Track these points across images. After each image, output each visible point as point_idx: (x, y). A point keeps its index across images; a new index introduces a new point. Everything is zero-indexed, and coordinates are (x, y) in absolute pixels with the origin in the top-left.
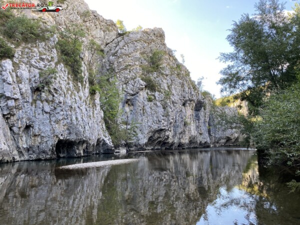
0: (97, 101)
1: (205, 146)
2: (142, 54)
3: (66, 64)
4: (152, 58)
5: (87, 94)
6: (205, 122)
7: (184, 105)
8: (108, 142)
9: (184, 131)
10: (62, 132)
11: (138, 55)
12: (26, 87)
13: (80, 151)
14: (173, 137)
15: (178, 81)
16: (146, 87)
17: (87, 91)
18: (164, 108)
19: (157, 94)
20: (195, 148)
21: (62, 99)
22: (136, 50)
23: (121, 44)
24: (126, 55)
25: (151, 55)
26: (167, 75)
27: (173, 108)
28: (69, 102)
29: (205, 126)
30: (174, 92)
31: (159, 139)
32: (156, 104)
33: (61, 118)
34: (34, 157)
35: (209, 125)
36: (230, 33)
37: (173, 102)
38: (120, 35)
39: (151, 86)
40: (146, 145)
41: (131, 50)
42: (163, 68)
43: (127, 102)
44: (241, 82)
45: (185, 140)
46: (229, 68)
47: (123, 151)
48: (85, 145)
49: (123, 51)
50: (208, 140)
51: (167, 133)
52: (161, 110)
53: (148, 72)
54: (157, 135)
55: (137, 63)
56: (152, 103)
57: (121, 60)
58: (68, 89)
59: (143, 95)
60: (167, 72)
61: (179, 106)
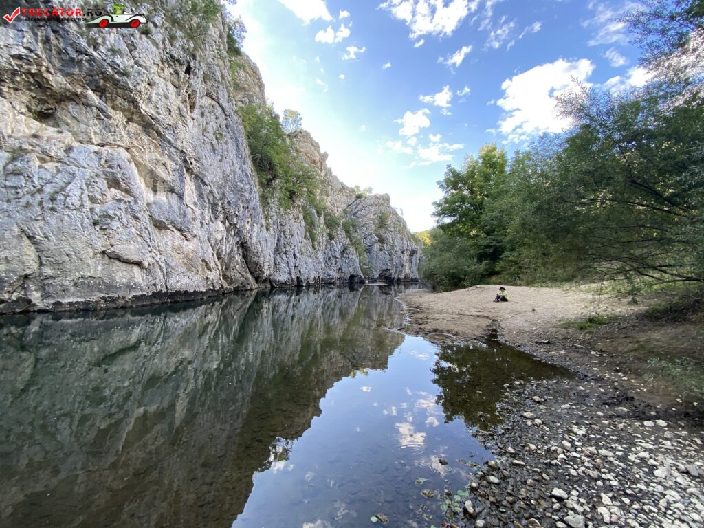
1: (415, 281)
2: (374, 215)
4: (380, 217)
6: (416, 263)
7: (402, 253)
9: (402, 270)
11: (372, 216)
14: (394, 274)
15: (399, 236)
16: (378, 241)
18: (390, 255)
19: (385, 245)
20: (408, 281)
22: (370, 212)
23: (360, 207)
24: (364, 216)
25: (380, 215)
26: (391, 232)
27: (395, 255)
29: (416, 267)
30: (396, 244)
31: (386, 275)
32: (385, 253)
35: (419, 265)
37: (396, 251)
38: (357, 197)
39: (382, 241)
40: (378, 278)
42: (389, 225)
45: (402, 276)
49: (362, 213)
50: (418, 277)
51: (391, 272)
52: (388, 257)
53: (379, 229)
54: (384, 273)
55: (371, 222)
56: (382, 252)
60: (392, 229)
61: (399, 253)
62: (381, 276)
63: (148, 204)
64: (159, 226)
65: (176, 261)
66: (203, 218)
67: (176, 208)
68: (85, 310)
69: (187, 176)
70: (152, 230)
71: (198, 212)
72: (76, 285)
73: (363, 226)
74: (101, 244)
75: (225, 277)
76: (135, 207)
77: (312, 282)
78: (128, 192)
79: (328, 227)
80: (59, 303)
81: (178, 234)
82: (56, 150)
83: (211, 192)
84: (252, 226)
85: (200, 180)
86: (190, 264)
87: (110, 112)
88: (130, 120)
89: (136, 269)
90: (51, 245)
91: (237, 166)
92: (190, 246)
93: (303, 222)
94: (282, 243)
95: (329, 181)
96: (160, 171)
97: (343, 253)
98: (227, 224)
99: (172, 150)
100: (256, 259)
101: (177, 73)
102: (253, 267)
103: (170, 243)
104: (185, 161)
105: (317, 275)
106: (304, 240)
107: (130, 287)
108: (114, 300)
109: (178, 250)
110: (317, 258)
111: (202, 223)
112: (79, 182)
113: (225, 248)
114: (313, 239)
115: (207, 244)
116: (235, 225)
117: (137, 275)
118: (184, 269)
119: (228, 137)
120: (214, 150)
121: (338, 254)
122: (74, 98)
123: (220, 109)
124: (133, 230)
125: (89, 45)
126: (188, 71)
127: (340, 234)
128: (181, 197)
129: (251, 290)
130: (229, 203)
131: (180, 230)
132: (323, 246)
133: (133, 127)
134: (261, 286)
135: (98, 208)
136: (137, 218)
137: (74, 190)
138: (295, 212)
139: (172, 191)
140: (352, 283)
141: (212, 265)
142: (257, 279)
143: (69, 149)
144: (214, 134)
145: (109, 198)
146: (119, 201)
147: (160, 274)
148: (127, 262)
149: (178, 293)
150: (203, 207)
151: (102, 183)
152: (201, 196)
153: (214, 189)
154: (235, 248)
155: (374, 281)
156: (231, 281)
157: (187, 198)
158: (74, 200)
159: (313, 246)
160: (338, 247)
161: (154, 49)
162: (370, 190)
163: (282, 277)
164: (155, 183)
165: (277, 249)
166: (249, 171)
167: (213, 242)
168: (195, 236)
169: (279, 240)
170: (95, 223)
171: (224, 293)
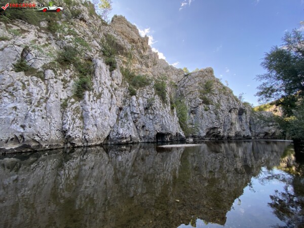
0: (175, 112)
1: (248, 138)
2: (199, 84)
3: (159, 95)
4: (206, 85)
5: (170, 109)
6: (246, 122)
8: (182, 134)
9: (231, 128)
10: (158, 129)
12: (142, 108)
13: (168, 139)
14: (223, 132)
15: (225, 97)
16: (203, 102)
17: (169, 107)
18: (216, 114)
19: (210, 106)
20: (239, 139)
21: (157, 112)
22: (195, 82)
23: (187, 80)
25: (205, 84)
26: (216, 94)
27: (222, 114)
28: (161, 113)
29: (247, 125)
30: (222, 104)
31: (214, 134)
32: (210, 112)
33: (158, 122)
34: (146, 141)
35: (250, 124)
36: (263, 61)
37: (222, 111)
38: (186, 76)
39: (206, 102)
40: (205, 137)
41: (193, 82)
42: (214, 90)
43: (192, 112)
44: (275, 93)
45: (232, 134)
46: (264, 84)
47: (191, 140)
48: (170, 136)
49: (188, 84)
50: (250, 134)
51: (219, 130)
52: (214, 116)
53: (204, 94)
54: (212, 131)
55: (196, 90)
56: (208, 112)
57: (187, 89)
58: (160, 107)
59: (201, 107)
60: (217, 93)
61: (227, 112)
62: (208, 134)
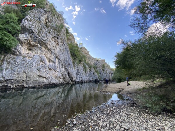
7: (109, 73)
11: (101, 65)
19: (104, 72)
23: (98, 62)
24: (99, 65)
26: (106, 68)
30: (107, 71)
52: (105, 75)
53: (103, 68)
62: (104, 80)
63: (48, 65)
64: (50, 69)
65: (53, 77)
66: (59, 67)
67: (54, 66)
68: (34, 87)
69: (56, 59)
70: (48, 70)
71: (58, 66)
72: (33, 82)
73: (99, 67)
74: (38, 74)
75: (64, 80)
76: (45, 66)
77: (85, 81)
78: (44, 63)
79: (89, 68)
80: (29, 86)
81: (54, 71)
82: (32, 56)
83: (61, 62)
84: (70, 68)
85: (59, 59)
86: (56, 77)
87: (42, 48)
88: (46, 49)
89: (45, 79)
90: (29, 74)
91: (67, 56)
92: (56, 74)
93: (83, 67)
94: (78, 72)
95: (90, 57)
96: (51, 58)
97: (93, 74)
98: (65, 68)
99: (54, 54)
100: (71, 76)
101: (55, 39)
102: (71, 78)
103: (52, 73)
104: (56, 56)
105: (86, 79)
106: (83, 71)
107: (43, 83)
108: (40, 85)
109: (54, 74)
110: (87, 75)
111: (59, 68)
112: (35, 61)
113: (64, 74)
114: (86, 71)
115: (60, 73)
116: (67, 69)
117: (45, 80)
118: (55, 79)
119: (65, 50)
120: (62, 53)
121: (92, 74)
122: (35, 46)
123: (64, 45)
124: (45, 70)
125: (39, 36)
126: (57, 38)
127: (93, 69)
128: (55, 63)
129: (70, 83)
130: (65, 64)
131: (54, 70)
132: (88, 72)
133: (46, 50)
134: (73, 82)
135: (38, 66)
136: (45, 68)
137: (34, 63)
138: (81, 65)
139: (53, 62)
140: (96, 81)
141: (61, 77)
142: (72, 81)
143: (34, 55)
144: (63, 50)
145: (40, 64)
146: (42, 65)
147: (49, 80)
148: (43, 77)
149: (53, 84)
150: (60, 65)
151: (39, 61)
152: (59, 63)
153: (62, 61)
154: (67, 74)
155: (102, 81)
156: (65, 81)
157: (56, 63)
158: (34, 65)
159: (86, 73)
160: (92, 72)
161: (51, 35)
162: (100, 59)
163: (78, 80)
164: (50, 61)
165: (77, 74)
166: (70, 57)
167: (62, 72)
168: (57, 71)
169: (77, 71)
170: (37, 70)
171: (64, 84)
